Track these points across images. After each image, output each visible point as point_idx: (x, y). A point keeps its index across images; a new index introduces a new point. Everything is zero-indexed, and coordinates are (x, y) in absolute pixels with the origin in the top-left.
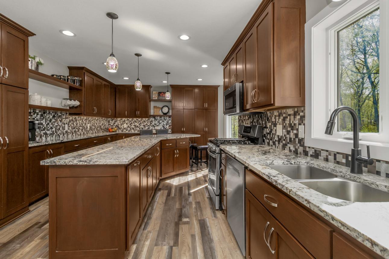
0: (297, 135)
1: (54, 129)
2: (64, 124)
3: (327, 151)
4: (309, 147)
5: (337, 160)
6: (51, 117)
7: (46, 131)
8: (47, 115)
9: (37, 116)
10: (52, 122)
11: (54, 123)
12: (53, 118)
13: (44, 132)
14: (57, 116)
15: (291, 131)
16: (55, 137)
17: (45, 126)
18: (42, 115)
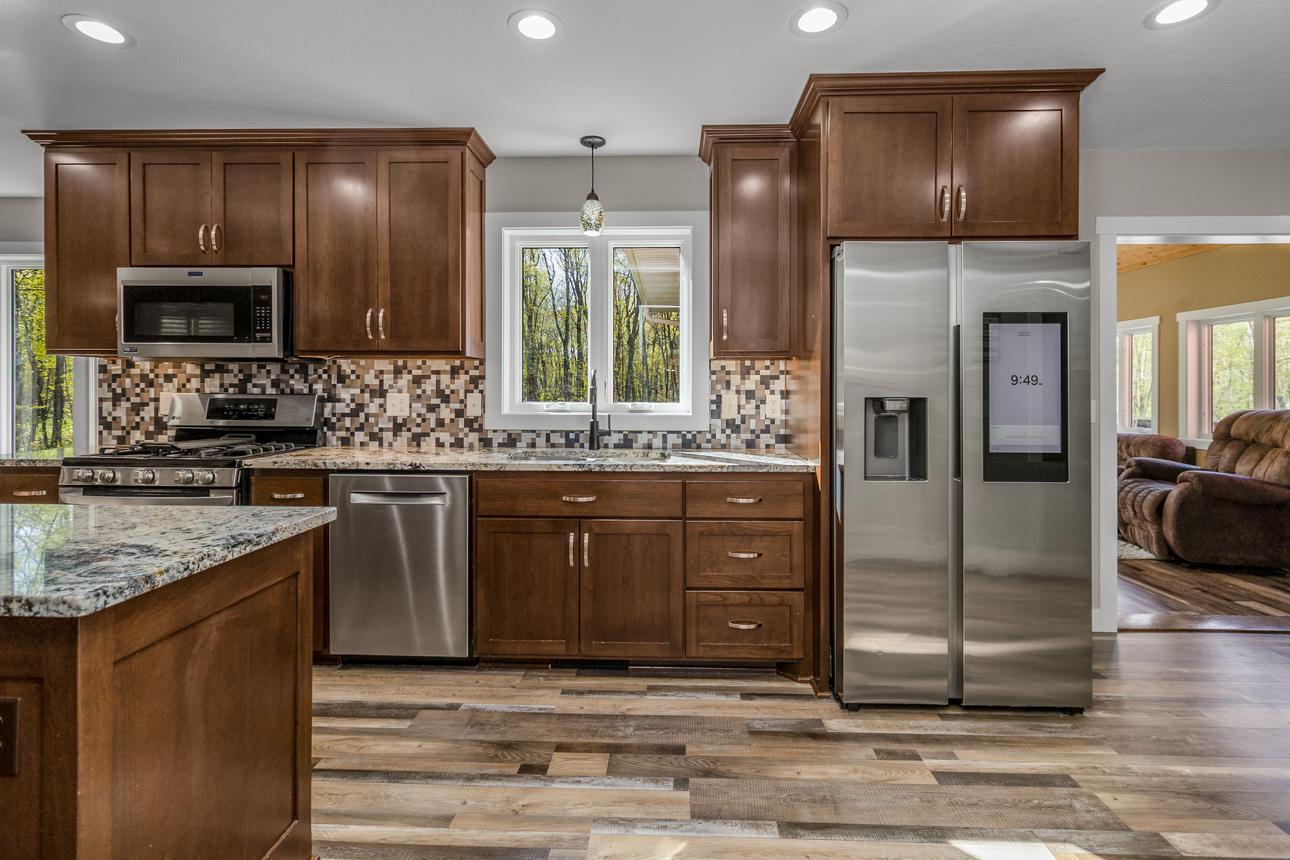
0: (459, 413)
3: (534, 431)
4: (495, 431)
5: (552, 441)
15: (443, 405)
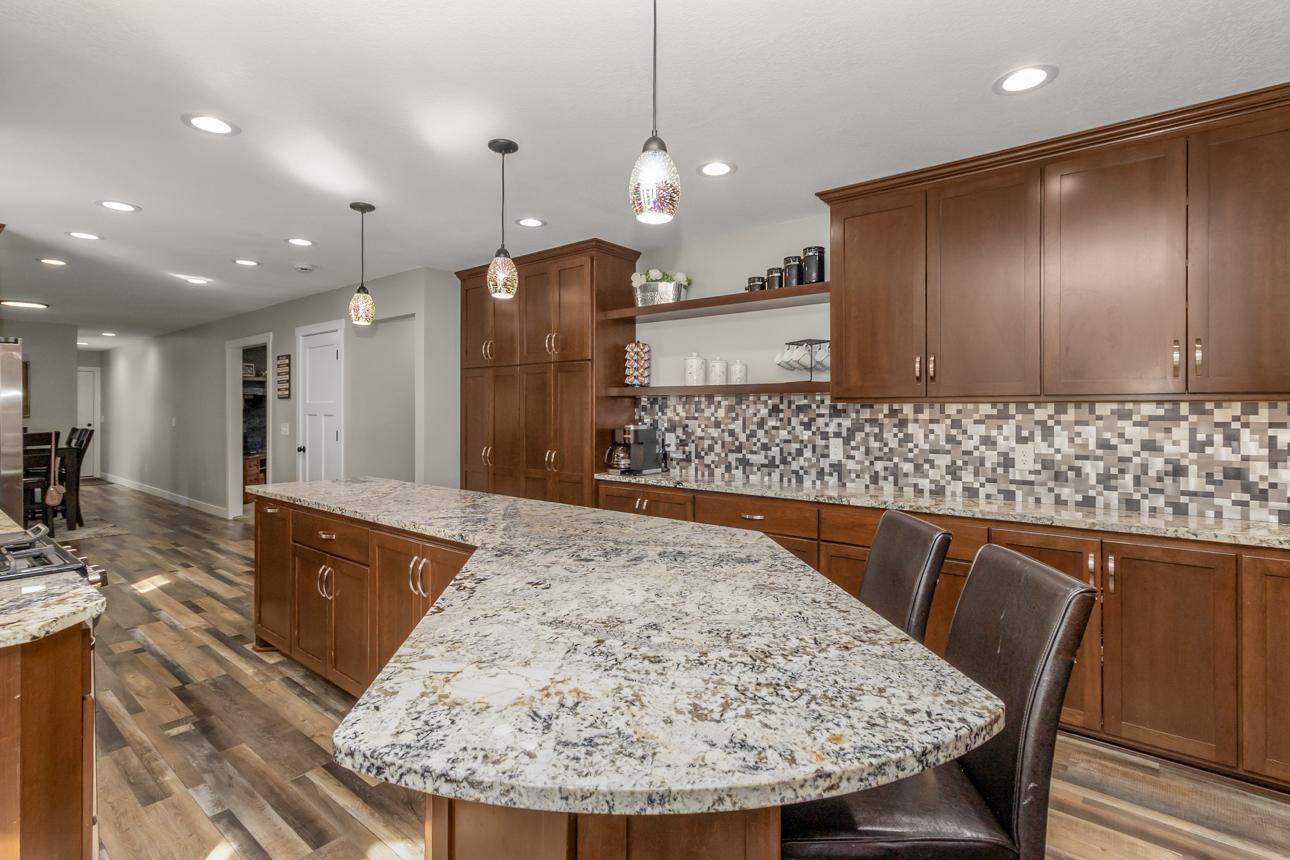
1: (775, 451)
2: (825, 436)
6: (764, 412)
7: (744, 455)
8: (748, 407)
9: (716, 411)
10: (766, 428)
11: (774, 432)
12: (770, 416)
13: (740, 456)
14: (789, 407)
16: (781, 480)
17: (743, 438)
18: (731, 409)
